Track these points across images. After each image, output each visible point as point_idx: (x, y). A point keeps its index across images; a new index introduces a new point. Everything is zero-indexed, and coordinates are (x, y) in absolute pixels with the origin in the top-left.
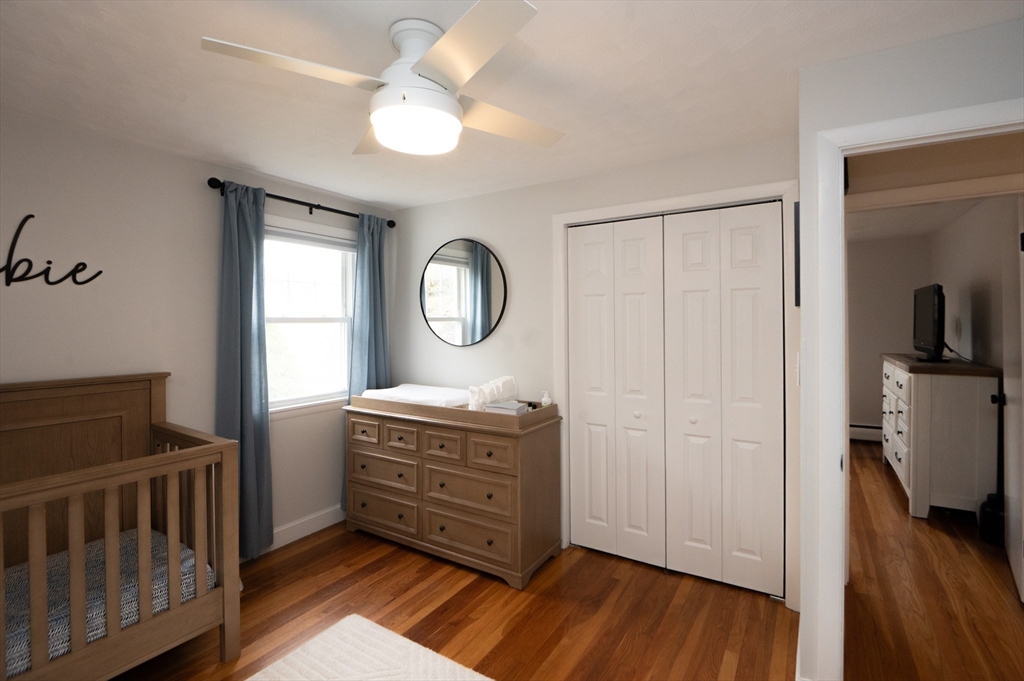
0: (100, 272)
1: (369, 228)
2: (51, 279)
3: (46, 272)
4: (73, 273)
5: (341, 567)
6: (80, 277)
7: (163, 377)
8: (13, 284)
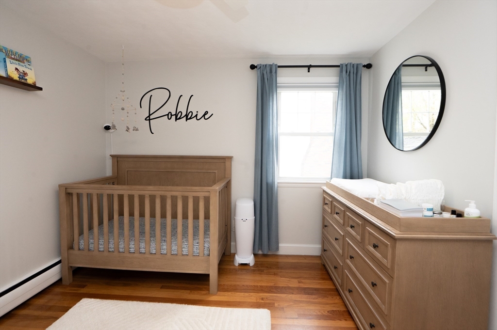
0: (212, 114)
1: (346, 72)
2: (198, 118)
3: (196, 116)
4: (204, 115)
5: (296, 280)
6: (207, 117)
7: (230, 158)
8: (188, 120)
